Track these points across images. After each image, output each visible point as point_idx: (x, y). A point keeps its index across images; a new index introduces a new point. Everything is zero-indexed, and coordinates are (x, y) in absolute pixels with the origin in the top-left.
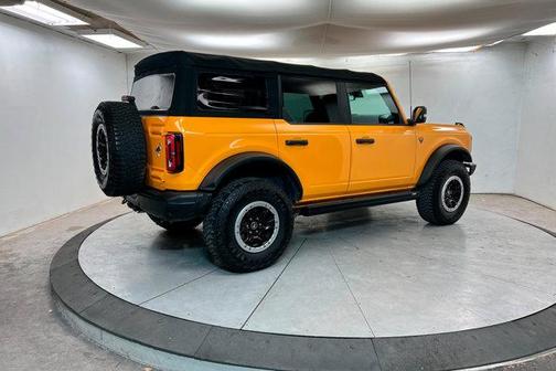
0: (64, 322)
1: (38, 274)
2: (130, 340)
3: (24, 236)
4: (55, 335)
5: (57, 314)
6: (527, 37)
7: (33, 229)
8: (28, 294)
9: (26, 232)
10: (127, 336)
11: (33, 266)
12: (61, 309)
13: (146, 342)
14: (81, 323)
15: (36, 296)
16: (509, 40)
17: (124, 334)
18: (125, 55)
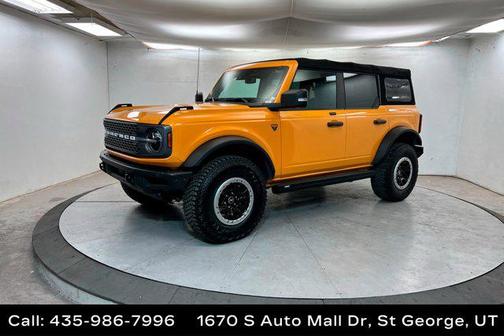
0: (45, 283)
1: (22, 239)
3: (11, 205)
4: (36, 293)
5: (38, 275)
6: (471, 34)
7: (18, 200)
8: (13, 256)
9: (12, 202)
11: (17, 232)
12: (42, 270)
14: (60, 283)
15: (19, 258)
16: (455, 36)
17: (96, 292)
18: (106, 43)
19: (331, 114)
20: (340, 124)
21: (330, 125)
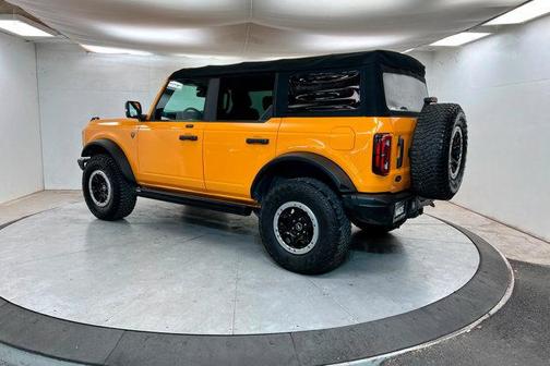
2: (30, 351)
6: (434, 47)
10: (26, 347)
13: (50, 354)
16: (419, 49)
17: (23, 345)
18: (34, 44)
19: (187, 126)
20: (194, 139)
21: (182, 138)
